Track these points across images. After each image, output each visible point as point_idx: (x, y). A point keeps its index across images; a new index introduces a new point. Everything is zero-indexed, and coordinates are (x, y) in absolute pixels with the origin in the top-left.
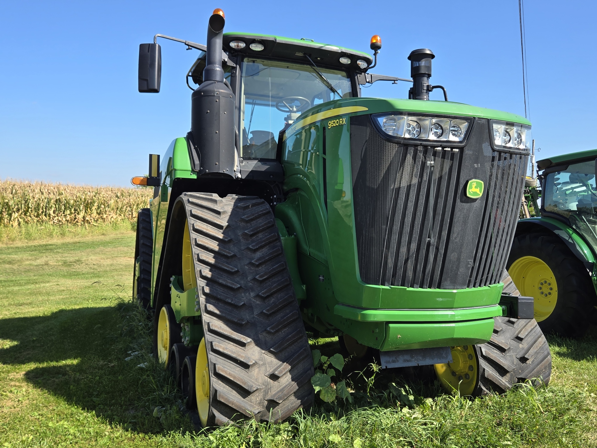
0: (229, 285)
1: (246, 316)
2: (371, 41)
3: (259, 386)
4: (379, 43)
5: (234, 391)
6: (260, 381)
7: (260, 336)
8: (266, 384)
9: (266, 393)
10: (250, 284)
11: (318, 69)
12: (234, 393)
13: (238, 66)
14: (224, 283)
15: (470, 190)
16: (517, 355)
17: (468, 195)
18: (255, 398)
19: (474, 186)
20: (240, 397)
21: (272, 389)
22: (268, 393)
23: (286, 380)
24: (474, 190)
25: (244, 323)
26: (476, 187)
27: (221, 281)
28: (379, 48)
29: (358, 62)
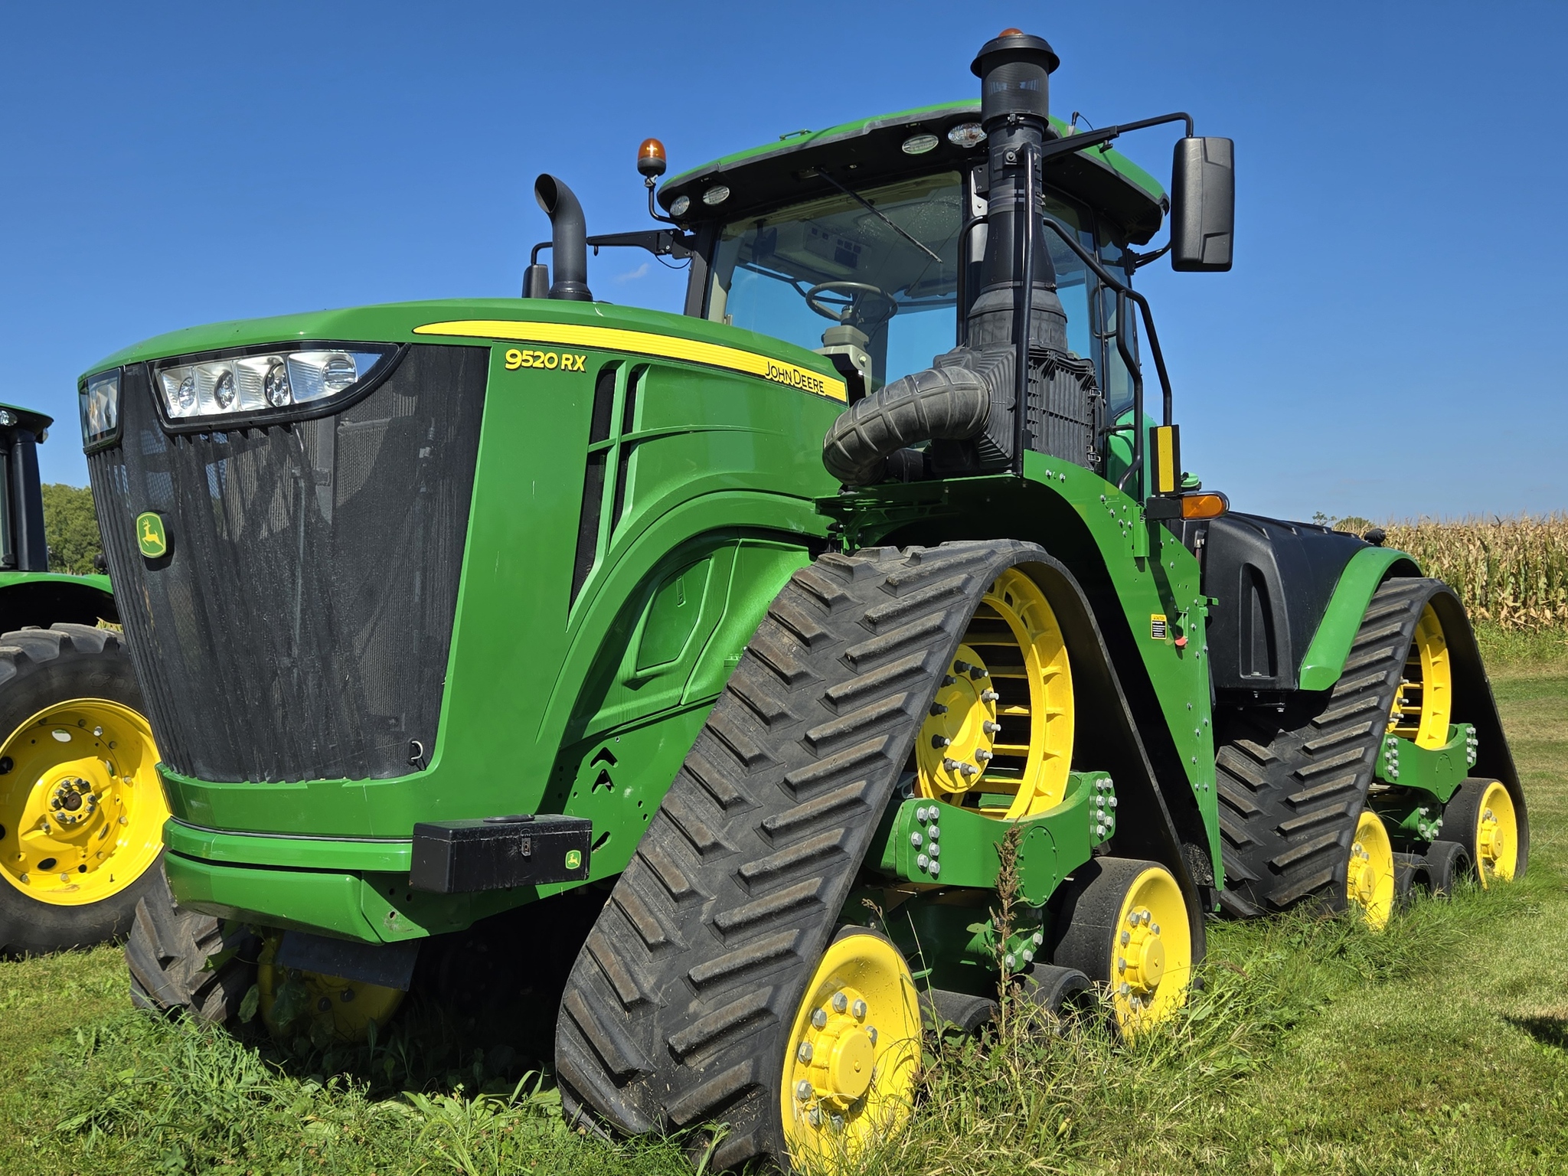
15: (144, 539)
16: (667, 1030)
17: (142, 550)
19: (147, 529)
24: (149, 537)
26: (150, 531)
29: (950, 136)
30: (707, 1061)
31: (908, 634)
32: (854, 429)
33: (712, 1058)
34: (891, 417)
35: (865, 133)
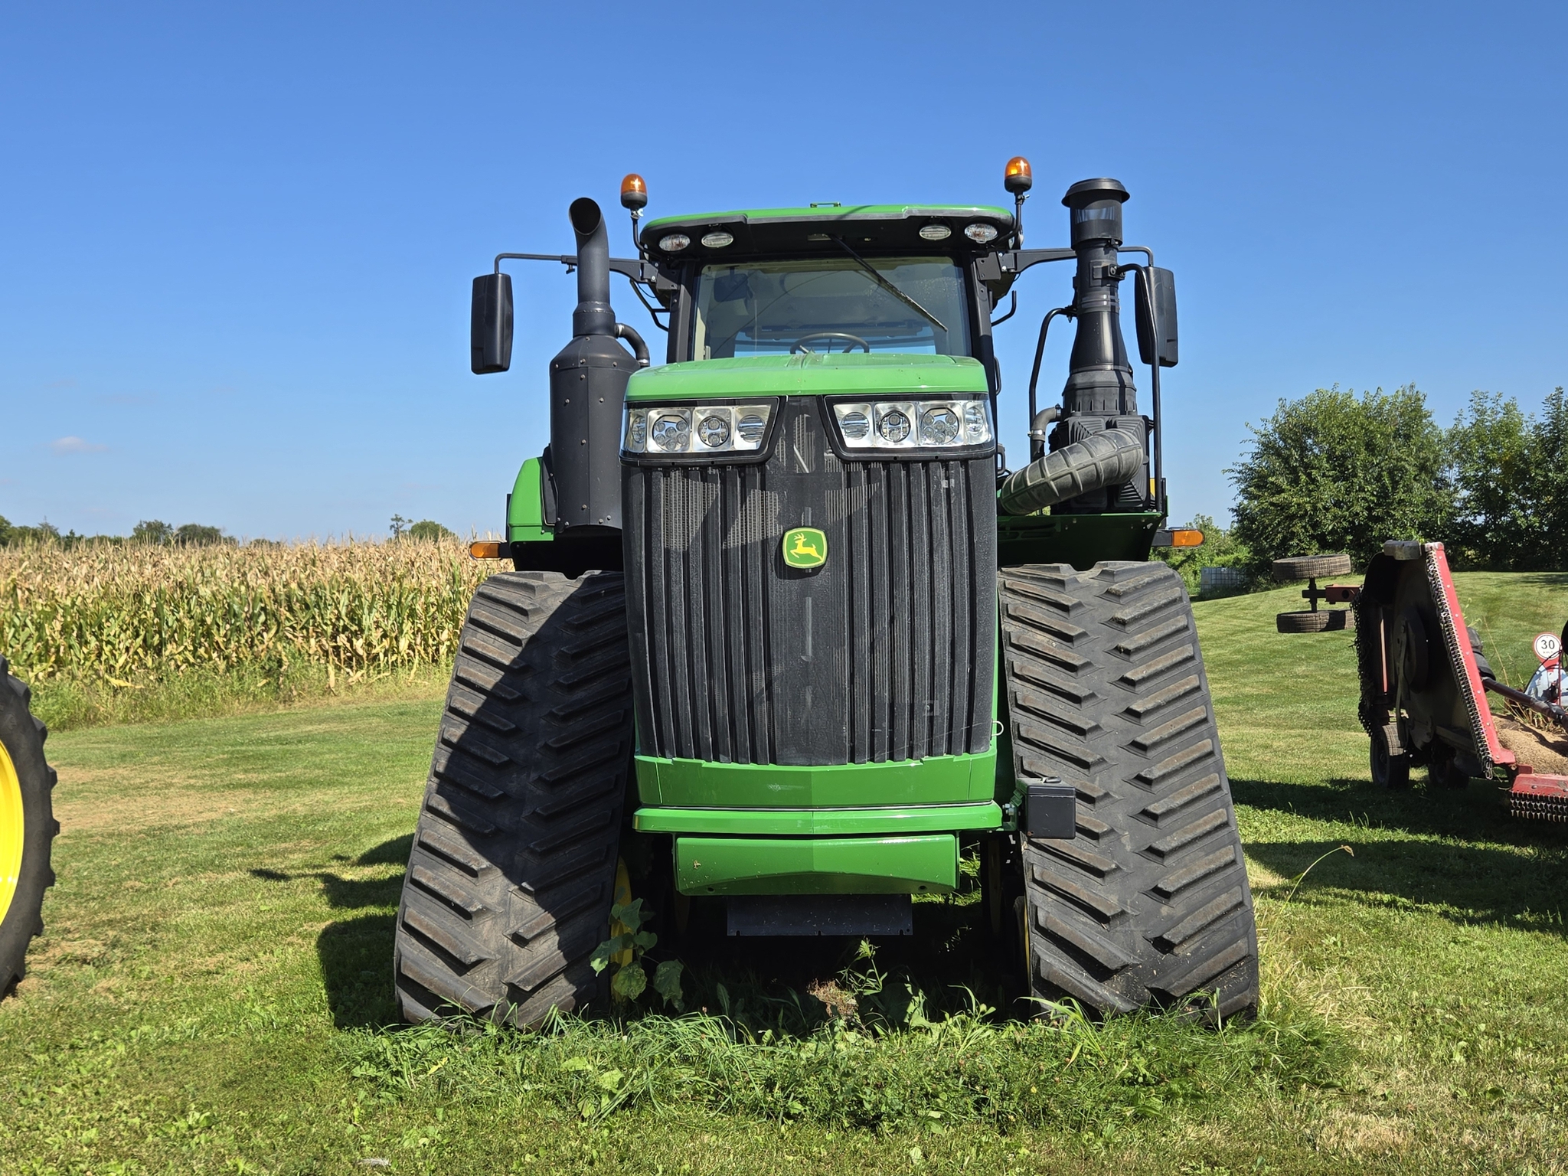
0: (487, 757)
1: (505, 818)
2: (1007, 170)
3: (490, 954)
4: (1023, 176)
5: (439, 960)
6: (493, 945)
7: (517, 858)
8: (503, 951)
9: (503, 969)
10: (538, 755)
11: (872, 262)
12: (440, 963)
13: (683, 287)
14: (479, 753)
15: (792, 552)
16: (1146, 931)
17: (788, 562)
18: (483, 977)
19: (800, 543)
20: (451, 972)
21: (516, 962)
22: (507, 969)
23: (548, 948)
24: (801, 550)
25: (487, 831)
26: (805, 545)
27: (473, 750)
28: (1026, 187)
29: (966, 231)
30: (1193, 947)
31: (1166, 632)
32: (1071, 474)
33: (1198, 944)
34: (1101, 466)
35: (904, 217)
